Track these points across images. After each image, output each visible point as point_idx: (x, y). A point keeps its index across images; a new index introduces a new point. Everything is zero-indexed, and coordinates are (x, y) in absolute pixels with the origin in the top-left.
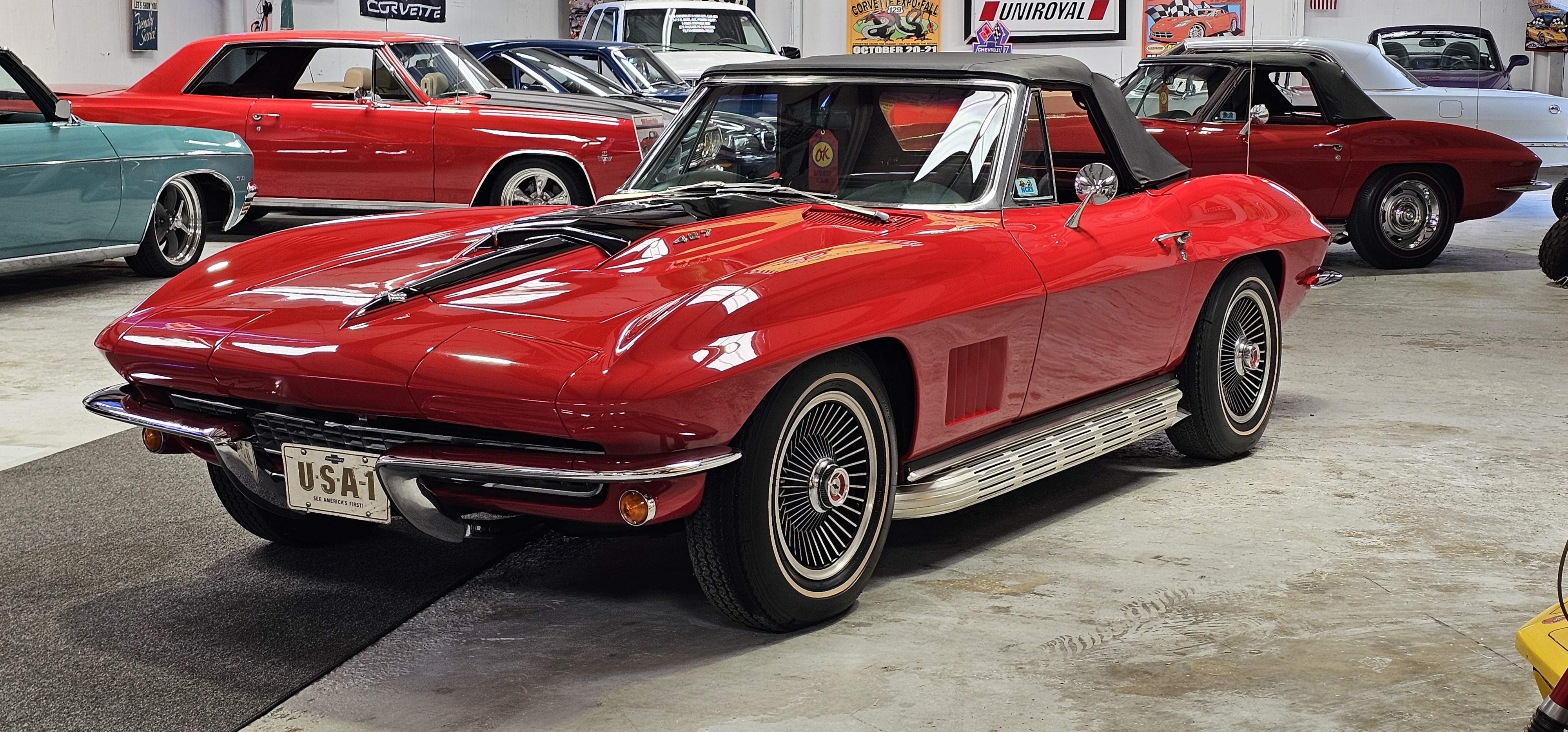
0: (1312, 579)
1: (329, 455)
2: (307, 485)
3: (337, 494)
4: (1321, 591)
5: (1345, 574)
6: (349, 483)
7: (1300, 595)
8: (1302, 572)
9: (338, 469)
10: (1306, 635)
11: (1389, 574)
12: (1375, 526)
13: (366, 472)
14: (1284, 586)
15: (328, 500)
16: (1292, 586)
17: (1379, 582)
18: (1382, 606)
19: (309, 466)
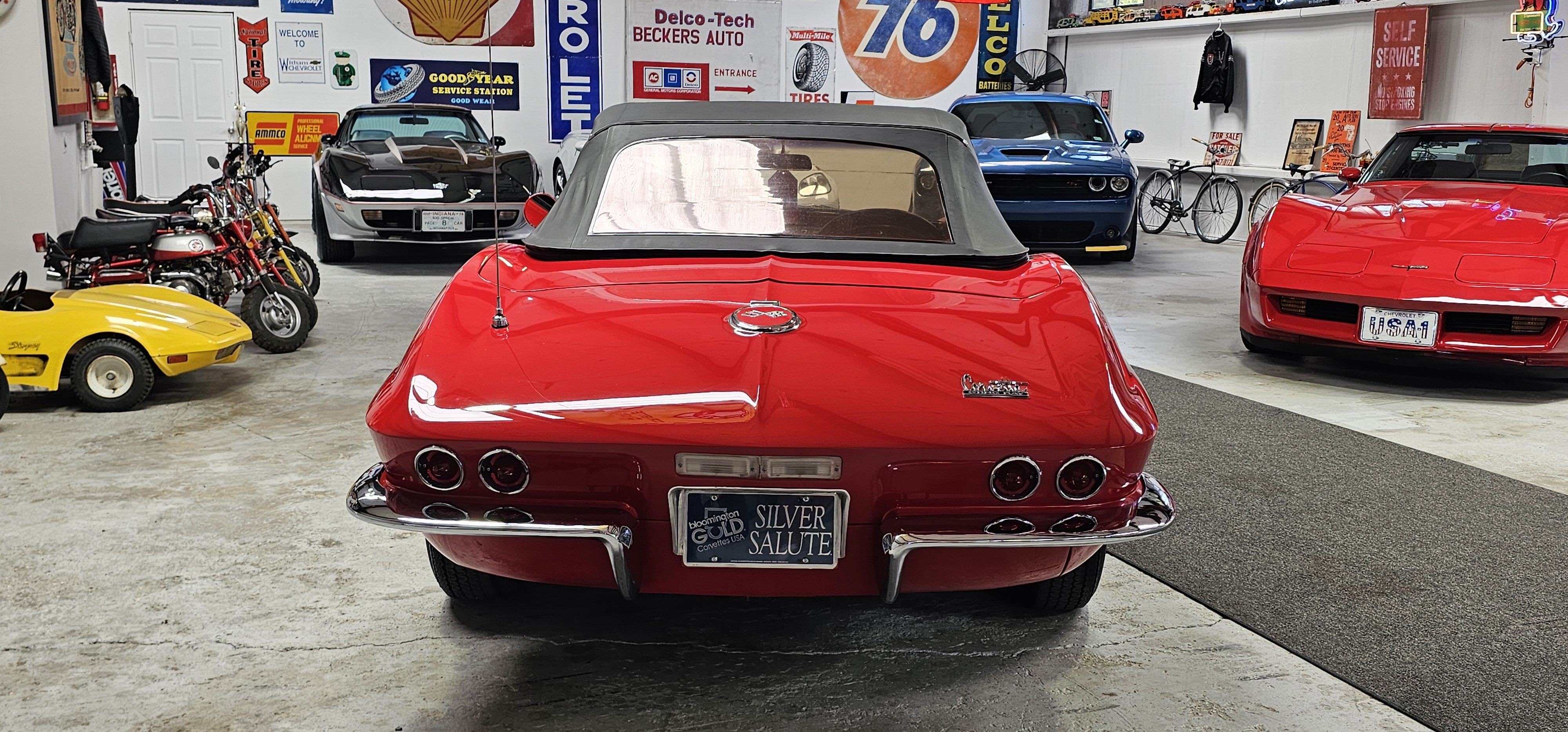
0: (349, 453)
4: (341, 447)
5: (326, 459)
7: (355, 443)
8: (357, 456)
10: (347, 423)
11: (294, 464)
12: (302, 506)
14: (366, 446)
16: (362, 447)
17: (303, 457)
18: (303, 443)
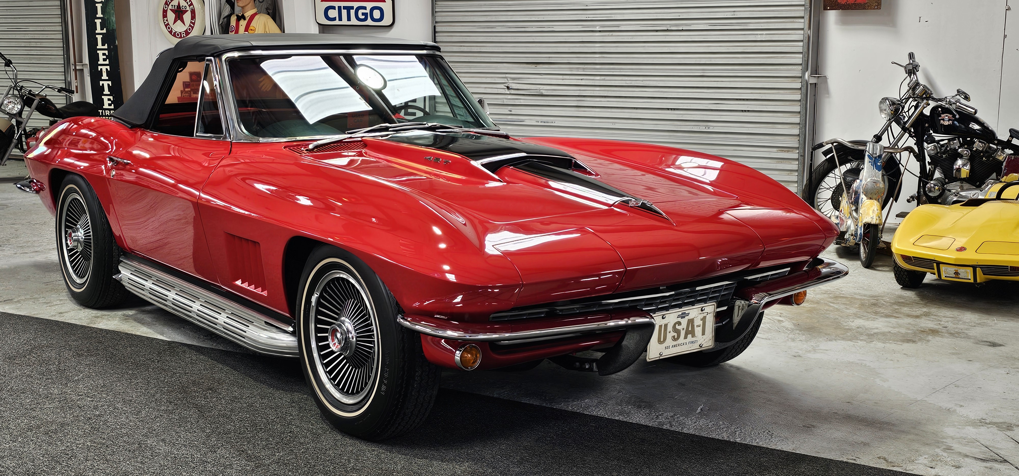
1: (680, 313)
2: (662, 340)
3: (681, 340)
6: (690, 329)
9: (684, 322)
13: (702, 317)
15: (675, 346)
19: (666, 326)
